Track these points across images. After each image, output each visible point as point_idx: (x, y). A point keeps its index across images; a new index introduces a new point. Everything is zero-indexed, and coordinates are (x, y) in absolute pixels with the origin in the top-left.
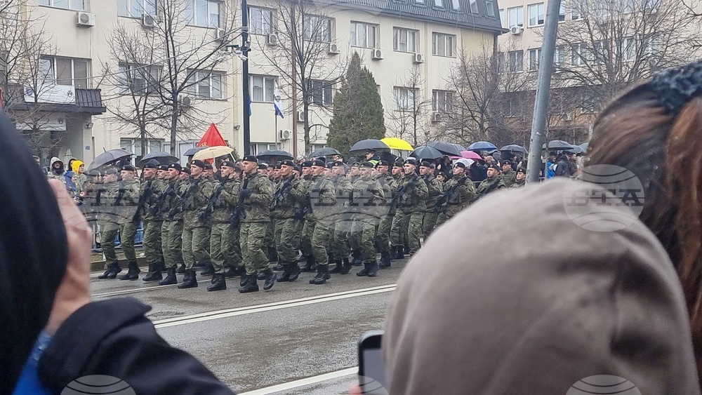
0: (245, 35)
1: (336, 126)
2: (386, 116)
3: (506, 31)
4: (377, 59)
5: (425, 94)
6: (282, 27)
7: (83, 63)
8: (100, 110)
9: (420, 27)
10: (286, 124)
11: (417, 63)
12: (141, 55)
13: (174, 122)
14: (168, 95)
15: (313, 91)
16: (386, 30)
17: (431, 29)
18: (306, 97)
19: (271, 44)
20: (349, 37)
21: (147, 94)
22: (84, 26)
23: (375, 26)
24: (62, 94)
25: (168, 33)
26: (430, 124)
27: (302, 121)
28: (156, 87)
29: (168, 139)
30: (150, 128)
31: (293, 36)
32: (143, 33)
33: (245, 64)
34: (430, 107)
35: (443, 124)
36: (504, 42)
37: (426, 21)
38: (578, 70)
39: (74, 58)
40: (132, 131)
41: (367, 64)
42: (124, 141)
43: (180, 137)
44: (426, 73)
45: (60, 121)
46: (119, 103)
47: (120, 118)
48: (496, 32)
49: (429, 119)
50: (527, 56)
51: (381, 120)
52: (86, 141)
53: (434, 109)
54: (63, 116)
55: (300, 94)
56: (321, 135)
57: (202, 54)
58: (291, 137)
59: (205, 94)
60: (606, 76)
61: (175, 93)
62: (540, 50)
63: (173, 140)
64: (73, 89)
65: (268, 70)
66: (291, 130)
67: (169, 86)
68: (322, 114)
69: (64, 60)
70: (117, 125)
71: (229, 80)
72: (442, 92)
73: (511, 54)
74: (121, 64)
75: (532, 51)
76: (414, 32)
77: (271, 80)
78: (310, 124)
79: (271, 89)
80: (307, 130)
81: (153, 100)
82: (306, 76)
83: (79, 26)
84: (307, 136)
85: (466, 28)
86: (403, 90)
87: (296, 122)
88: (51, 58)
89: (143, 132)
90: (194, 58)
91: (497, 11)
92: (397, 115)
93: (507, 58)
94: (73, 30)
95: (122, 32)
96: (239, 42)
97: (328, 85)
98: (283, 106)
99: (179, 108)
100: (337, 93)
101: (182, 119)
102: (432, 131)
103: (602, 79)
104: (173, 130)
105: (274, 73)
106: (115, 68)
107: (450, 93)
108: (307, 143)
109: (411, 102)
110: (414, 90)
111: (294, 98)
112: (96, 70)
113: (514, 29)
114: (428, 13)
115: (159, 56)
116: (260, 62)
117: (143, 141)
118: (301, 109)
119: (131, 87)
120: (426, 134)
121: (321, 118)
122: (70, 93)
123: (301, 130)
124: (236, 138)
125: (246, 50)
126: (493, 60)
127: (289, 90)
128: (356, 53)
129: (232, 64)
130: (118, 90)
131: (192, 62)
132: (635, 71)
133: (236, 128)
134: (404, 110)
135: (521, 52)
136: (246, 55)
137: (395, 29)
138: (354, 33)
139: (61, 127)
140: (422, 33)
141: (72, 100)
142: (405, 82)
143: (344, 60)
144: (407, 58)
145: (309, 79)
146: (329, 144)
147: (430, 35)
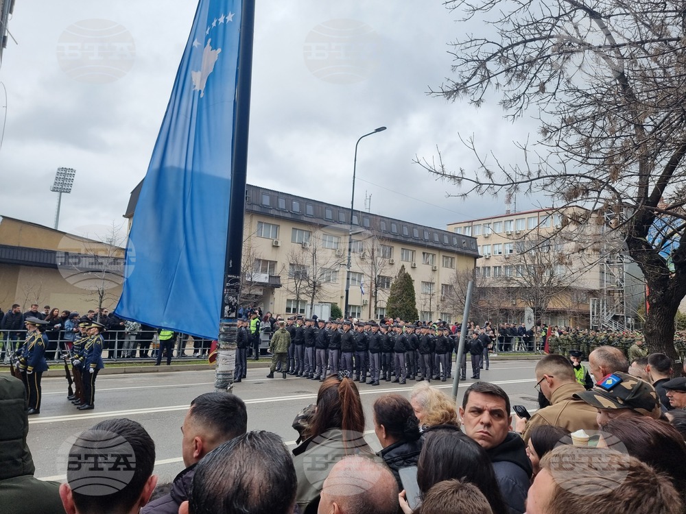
0: (349, 260)
1: (392, 300)
2: (416, 296)
3: (481, 257)
4: (414, 268)
6: (367, 253)
7: (273, 263)
8: (279, 286)
9: (436, 253)
10: (367, 297)
11: (434, 271)
12: (300, 260)
13: (313, 296)
14: (311, 282)
15: (381, 282)
16: (419, 253)
17: (442, 254)
18: (376, 287)
19: (362, 259)
20: (400, 256)
21: (301, 280)
22: (276, 246)
23: (413, 251)
24: (263, 278)
25: (314, 255)
26: (439, 301)
27: (374, 296)
29: (310, 302)
30: (302, 296)
31: (372, 258)
32: (302, 251)
34: (440, 295)
35: (446, 302)
36: (480, 262)
37: (440, 250)
38: (519, 279)
39: (270, 261)
40: (293, 297)
41: (408, 270)
42: (289, 301)
43: (316, 302)
44: (438, 275)
45: (261, 290)
46: (288, 283)
47: (288, 290)
48: (476, 257)
49: (439, 298)
50: (492, 270)
51: (413, 299)
52: (271, 301)
53: (442, 294)
54: (262, 288)
55: (374, 285)
56: (384, 305)
58: (368, 303)
59: (328, 281)
60: (534, 284)
61: (314, 283)
62: (500, 267)
63: (312, 303)
64: (268, 275)
65: (359, 270)
66: (368, 300)
67: (312, 278)
68: (384, 296)
69: (265, 262)
70: (285, 294)
71: (340, 277)
72: (446, 285)
73: (484, 268)
74: (290, 264)
75: (495, 267)
76: (433, 255)
77: (361, 274)
78: (378, 300)
79: (360, 280)
80: (376, 302)
81: (304, 283)
83: (274, 246)
84: (376, 306)
85: (460, 254)
86: (426, 283)
87: (371, 296)
88: (259, 260)
89: (298, 297)
91: (477, 246)
92: (423, 297)
93: (481, 271)
94: (271, 247)
95: (293, 252)
96: (346, 262)
97: (389, 278)
98: (366, 290)
100: (393, 284)
101: (317, 294)
102: (440, 305)
103: (532, 285)
104: (313, 298)
105: (362, 272)
106: (288, 267)
107: (451, 286)
108: (376, 309)
110: (432, 283)
111: (371, 287)
112: (279, 267)
113: (486, 256)
114: (440, 246)
116: (354, 268)
117: (297, 301)
118: (374, 290)
119: (294, 276)
120: (438, 306)
121: (384, 297)
122: (266, 278)
123: (373, 301)
124: (341, 302)
125: (349, 265)
126: (474, 271)
127: (368, 283)
128: (403, 266)
129: (343, 271)
130: (288, 277)
132: (549, 282)
133: (342, 298)
134: (426, 294)
135: (489, 268)
136: (349, 268)
137: (424, 253)
138: (402, 254)
139: (261, 293)
140: (437, 256)
141: (267, 281)
142: (427, 280)
143: (397, 267)
144: (429, 268)
145: (379, 276)
146: (387, 309)
147: (441, 257)
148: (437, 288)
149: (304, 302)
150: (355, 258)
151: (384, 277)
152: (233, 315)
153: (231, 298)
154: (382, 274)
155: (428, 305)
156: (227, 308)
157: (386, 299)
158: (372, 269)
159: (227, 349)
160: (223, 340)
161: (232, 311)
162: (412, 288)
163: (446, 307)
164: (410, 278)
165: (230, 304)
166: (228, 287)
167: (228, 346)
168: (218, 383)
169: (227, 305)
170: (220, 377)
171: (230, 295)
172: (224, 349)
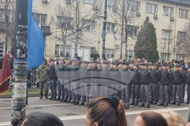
0: (105, 13)
1: (138, 44)
2: (158, 41)
4: (156, 18)
6: (119, 7)
7: (44, 16)
8: (49, 34)
9: (174, 6)
10: (118, 42)
11: (172, 21)
12: (66, 15)
13: (77, 41)
14: (75, 31)
15: (130, 31)
16: (160, 6)
17: (178, 7)
18: (127, 34)
19: (115, 11)
20: (145, 9)
21: (67, 29)
22: (45, 2)
23: (156, 6)
25: (77, 9)
26: (176, 45)
27: (124, 41)
28: (70, 27)
29: (74, 47)
30: (68, 43)
32: (67, 6)
34: (176, 40)
37: (177, 4)
40: (61, 43)
41: (152, 21)
42: (57, 46)
43: (79, 46)
44: (175, 25)
46: (56, 31)
47: (56, 37)
51: (155, 44)
55: (124, 33)
56: (133, 48)
59: (88, 30)
61: (78, 31)
63: (76, 47)
64: (40, 26)
66: (120, 44)
67: (75, 28)
69: (38, 15)
70: (55, 40)
71: (98, 27)
72: (181, 32)
74: (58, 17)
76: (172, 8)
77: (114, 25)
78: (128, 44)
80: (126, 46)
81: (69, 32)
83: (44, 2)
84: (126, 49)
86: (166, 31)
87: (122, 41)
89: (64, 42)
92: (163, 42)
94: (42, 4)
95: (59, 7)
96: (103, 15)
97: (136, 28)
98: (118, 36)
100: (139, 32)
101: (80, 40)
102: (176, 48)
105: (115, 23)
106: (56, 19)
107: (185, 33)
108: (126, 51)
109: (168, 37)
110: (170, 31)
111: (122, 35)
112: (49, 19)
114: (177, 1)
115: (73, 16)
116: (110, 19)
117: (64, 46)
118: (124, 36)
119: (62, 26)
121: (132, 41)
123: (124, 45)
124: (99, 46)
125: (105, 18)
127: (120, 31)
128: (148, 17)
130: (56, 27)
133: (99, 42)
134: (165, 39)
137: (164, 7)
138: (147, 8)
140: (175, 8)
142: (167, 28)
143: (143, 18)
144: (168, 18)
145: (128, 26)
146: (135, 51)
147: (178, 10)
148: (174, 34)
149: (69, 47)
150: (109, 11)
151: (133, 26)
152: (24, 56)
153: (21, 43)
154: (131, 24)
155: (167, 48)
156: (18, 51)
157: (134, 44)
158: (123, 20)
159: (21, 82)
160: (16, 75)
161: (23, 53)
162: (155, 35)
164: (153, 27)
165: (21, 48)
166: (18, 35)
167: (20, 79)
168: (14, 107)
169: (18, 48)
170: (16, 102)
171: (20, 40)
172: (18, 82)
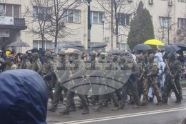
2: (155, 30)
4: (151, 4)
5: (174, 20)
7: (17, 7)
8: (24, 28)
10: (108, 34)
11: (170, 5)
12: (43, 3)
13: (57, 34)
14: (54, 21)
15: (121, 19)
21: (45, 21)
24: (8, 21)
28: (49, 18)
29: (54, 41)
30: (46, 36)
33: (89, 7)
34: (176, 27)
35: (182, 35)
39: (14, 4)
40: (38, 37)
41: (146, 6)
42: (35, 42)
43: (59, 40)
44: (174, 10)
45: (7, 32)
46: (33, 24)
49: (176, 32)
51: (152, 32)
54: (8, 30)
55: (114, 21)
56: (125, 38)
57: (70, 3)
58: (110, 40)
61: (57, 20)
63: (56, 40)
64: (13, 18)
65: (100, 9)
66: (110, 37)
67: (55, 17)
69: (9, 6)
70: (31, 34)
71: (82, 14)
72: (182, 19)
74: (34, 7)
77: (101, 14)
79: (101, 18)
80: (117, 37)
81: (48, 23)
82: (117, 12)
84: (117, 40)
86: (163, 18)
87: (113, 33)
88: (4, 5)
89: (43, 38)
90: (66, 4)
92: (160, 30)
97: (128, 16)
98: (107, 26)
99: (59, 27)
101: (60, 32)
102: (177, 37)
104: (56, 37)
105: (103, 11)
106: (31, 9)
108: (118, 43)
109: (167, 24)
110: (169, 18)
111: (112, 23)
112: (23, 10)
115: (51, 4)
116: (95, 6)
117: (43, 42)
118: (115, 27)
119: (38, 18)
120: (174, 39)
121: (124, 31)
122: (11, 20)
123: (115, 37)
124: (84, 40)
127: (109, 19)
128: (141, 2)
129: (83, 7)
130: (32, 19)
131: (66, 6)
133: (85, 36)
134: (164, 27)
136: (89, 3)
139: (7, 36)
141: (12, 23)
142: (164, 14)
143: (136, 4)
144: (166, 3)
145: (119, 13)
154: (122, 11)
157: (127, 33)
158: (112, 5)
162: (151, 23)
163: (182, 39)
164: (149, 13)
